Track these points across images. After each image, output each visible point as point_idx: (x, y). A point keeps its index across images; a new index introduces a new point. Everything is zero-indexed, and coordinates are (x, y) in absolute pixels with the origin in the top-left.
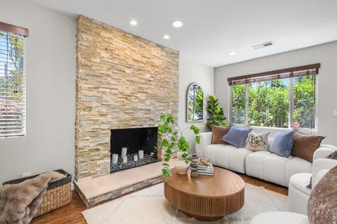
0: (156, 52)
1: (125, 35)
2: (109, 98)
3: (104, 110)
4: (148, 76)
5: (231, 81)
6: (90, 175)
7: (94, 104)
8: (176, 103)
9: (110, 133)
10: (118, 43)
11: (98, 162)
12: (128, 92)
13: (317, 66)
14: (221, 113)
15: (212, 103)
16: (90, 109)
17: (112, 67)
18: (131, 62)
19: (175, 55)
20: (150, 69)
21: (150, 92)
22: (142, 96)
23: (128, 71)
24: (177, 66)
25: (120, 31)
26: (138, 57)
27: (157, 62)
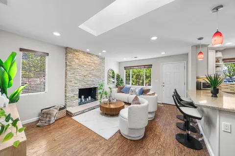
0: (95, 58)
1: (84, 53)
2: (78, 77)
3: (76, 82)
4: (93, 68)
5: (125, 68)
6: (71, 106)
7: (72, 80)
8: (104, 77)
9: (78, 90)
10: (81, 56)
11: (74, 101)
12: (85, 74)
13: (151, 65)
14: (122, 80)
15: (118, 77)
16: (71, 81)
17: (79, 65)
18: (86, 63)
19: (103, 59)
20: (93, 65)
21: (93, 74)
22: (91, 76)
23: (85, 66)
24: (104, 63)
25: (82, 51)
26: (89, 61)
27: (96, 62)
